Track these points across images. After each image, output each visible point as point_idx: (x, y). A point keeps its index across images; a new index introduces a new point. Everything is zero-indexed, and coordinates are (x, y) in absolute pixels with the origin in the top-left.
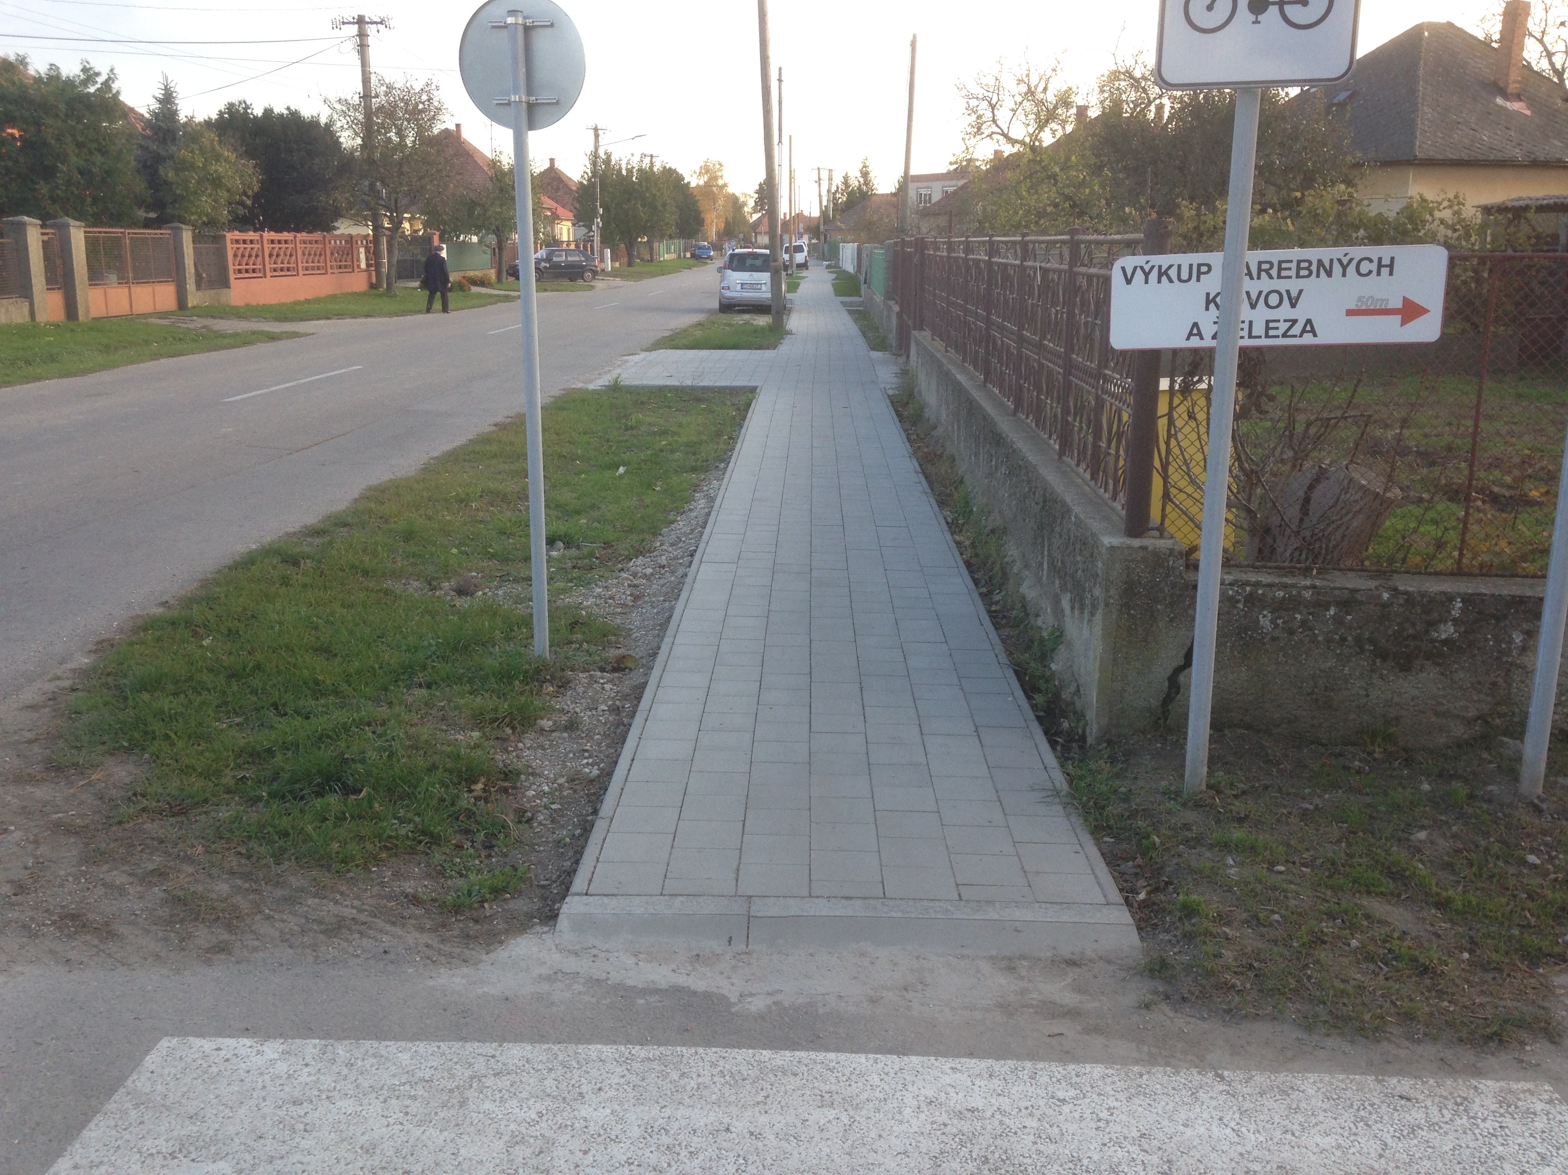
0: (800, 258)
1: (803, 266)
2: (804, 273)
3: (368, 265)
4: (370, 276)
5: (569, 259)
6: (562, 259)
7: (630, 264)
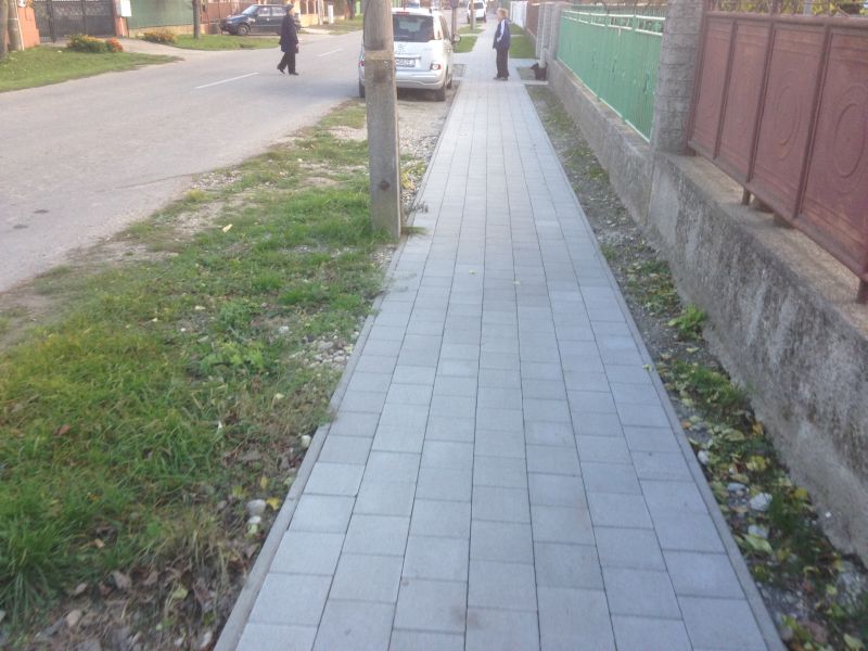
0: (479, 13)
1: (483, 19)
2: (482, 26)
5: (275, 14)
6: (268, 15)
7: (351, 17)
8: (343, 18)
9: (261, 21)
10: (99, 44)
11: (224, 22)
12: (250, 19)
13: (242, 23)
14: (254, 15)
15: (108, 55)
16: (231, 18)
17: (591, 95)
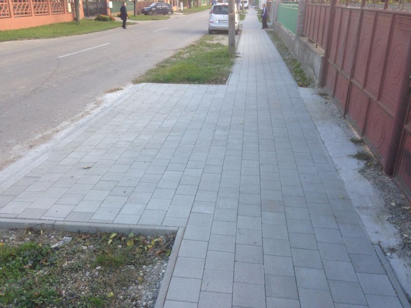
0: (246, 5)
1: (247, 8)
2: (247, 11)
3: (73, 10)
4: (73, 15)
5: (163, 7)
6: (160, 7)
7: (190, 7)
8: (186, 8)
9: (158, 9)
10: (107, 18)
11: (143, 10)
12: (153, 9)
13: (150, 10)
14: (155, 7)
15: (111, 22)
16: (146, 8)
17: (286, 30)
